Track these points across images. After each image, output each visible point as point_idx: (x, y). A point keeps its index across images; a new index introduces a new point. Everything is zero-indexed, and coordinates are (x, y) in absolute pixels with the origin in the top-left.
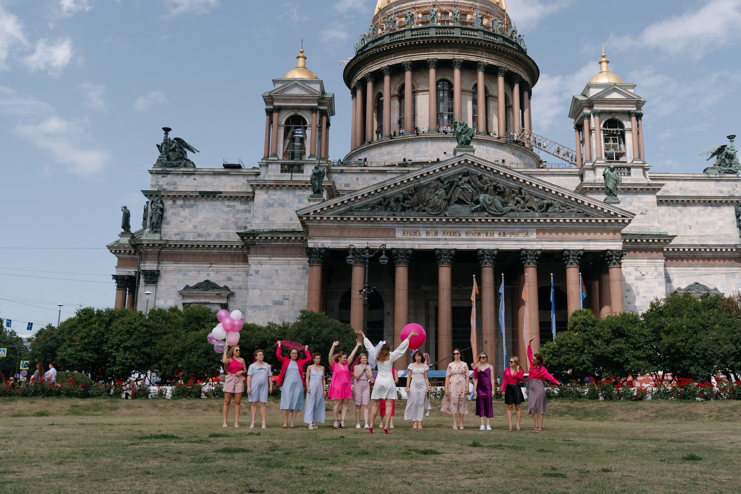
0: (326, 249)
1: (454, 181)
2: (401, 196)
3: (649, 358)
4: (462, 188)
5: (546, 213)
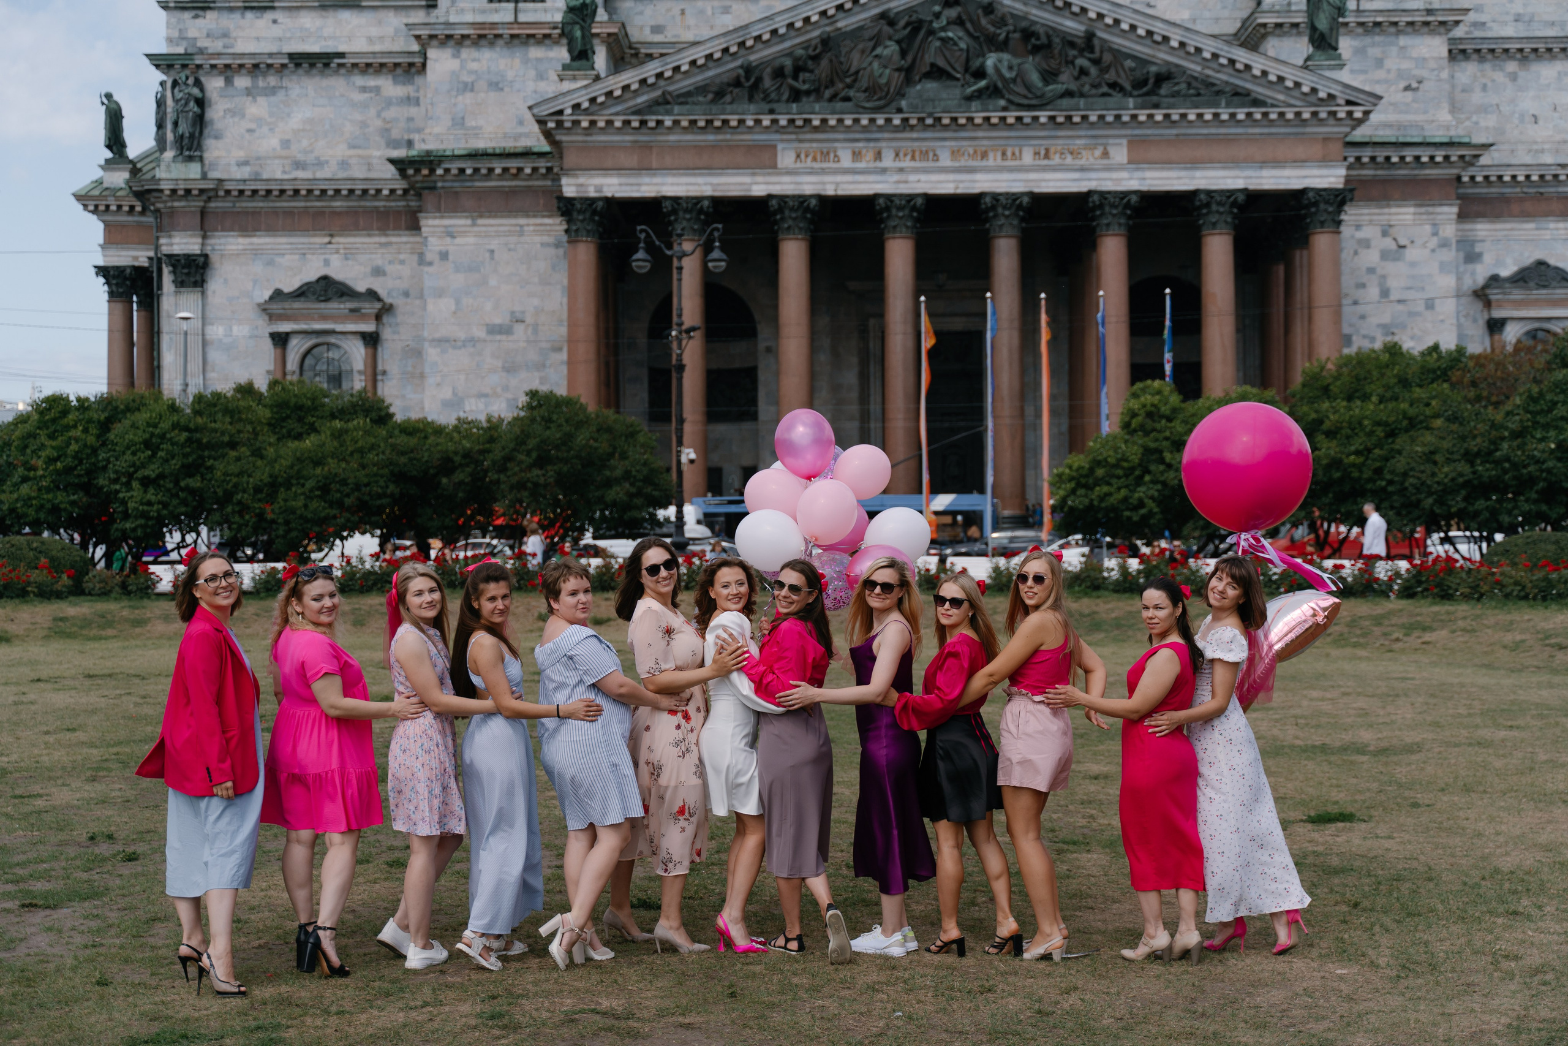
0: (606, 199)
2: (788, 62)
4: (942, 39)
5: (1155, 99)
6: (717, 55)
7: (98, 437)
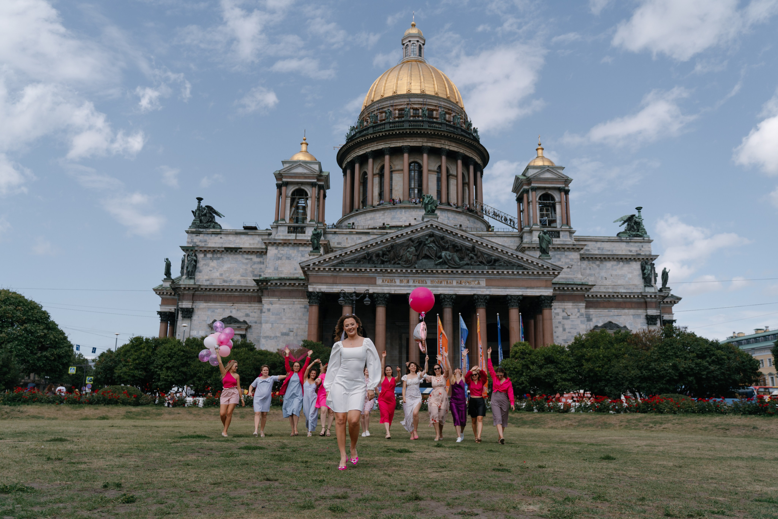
0: (322, 292)
1: (422, 241)
2: (381, 252)
3: (572, 380)
4: (428, 247)
5: (494, 267)
6: (359, 249)
7: (152, 352)
